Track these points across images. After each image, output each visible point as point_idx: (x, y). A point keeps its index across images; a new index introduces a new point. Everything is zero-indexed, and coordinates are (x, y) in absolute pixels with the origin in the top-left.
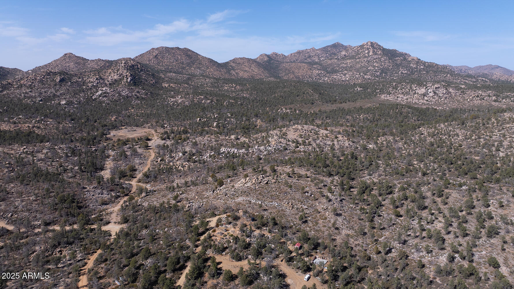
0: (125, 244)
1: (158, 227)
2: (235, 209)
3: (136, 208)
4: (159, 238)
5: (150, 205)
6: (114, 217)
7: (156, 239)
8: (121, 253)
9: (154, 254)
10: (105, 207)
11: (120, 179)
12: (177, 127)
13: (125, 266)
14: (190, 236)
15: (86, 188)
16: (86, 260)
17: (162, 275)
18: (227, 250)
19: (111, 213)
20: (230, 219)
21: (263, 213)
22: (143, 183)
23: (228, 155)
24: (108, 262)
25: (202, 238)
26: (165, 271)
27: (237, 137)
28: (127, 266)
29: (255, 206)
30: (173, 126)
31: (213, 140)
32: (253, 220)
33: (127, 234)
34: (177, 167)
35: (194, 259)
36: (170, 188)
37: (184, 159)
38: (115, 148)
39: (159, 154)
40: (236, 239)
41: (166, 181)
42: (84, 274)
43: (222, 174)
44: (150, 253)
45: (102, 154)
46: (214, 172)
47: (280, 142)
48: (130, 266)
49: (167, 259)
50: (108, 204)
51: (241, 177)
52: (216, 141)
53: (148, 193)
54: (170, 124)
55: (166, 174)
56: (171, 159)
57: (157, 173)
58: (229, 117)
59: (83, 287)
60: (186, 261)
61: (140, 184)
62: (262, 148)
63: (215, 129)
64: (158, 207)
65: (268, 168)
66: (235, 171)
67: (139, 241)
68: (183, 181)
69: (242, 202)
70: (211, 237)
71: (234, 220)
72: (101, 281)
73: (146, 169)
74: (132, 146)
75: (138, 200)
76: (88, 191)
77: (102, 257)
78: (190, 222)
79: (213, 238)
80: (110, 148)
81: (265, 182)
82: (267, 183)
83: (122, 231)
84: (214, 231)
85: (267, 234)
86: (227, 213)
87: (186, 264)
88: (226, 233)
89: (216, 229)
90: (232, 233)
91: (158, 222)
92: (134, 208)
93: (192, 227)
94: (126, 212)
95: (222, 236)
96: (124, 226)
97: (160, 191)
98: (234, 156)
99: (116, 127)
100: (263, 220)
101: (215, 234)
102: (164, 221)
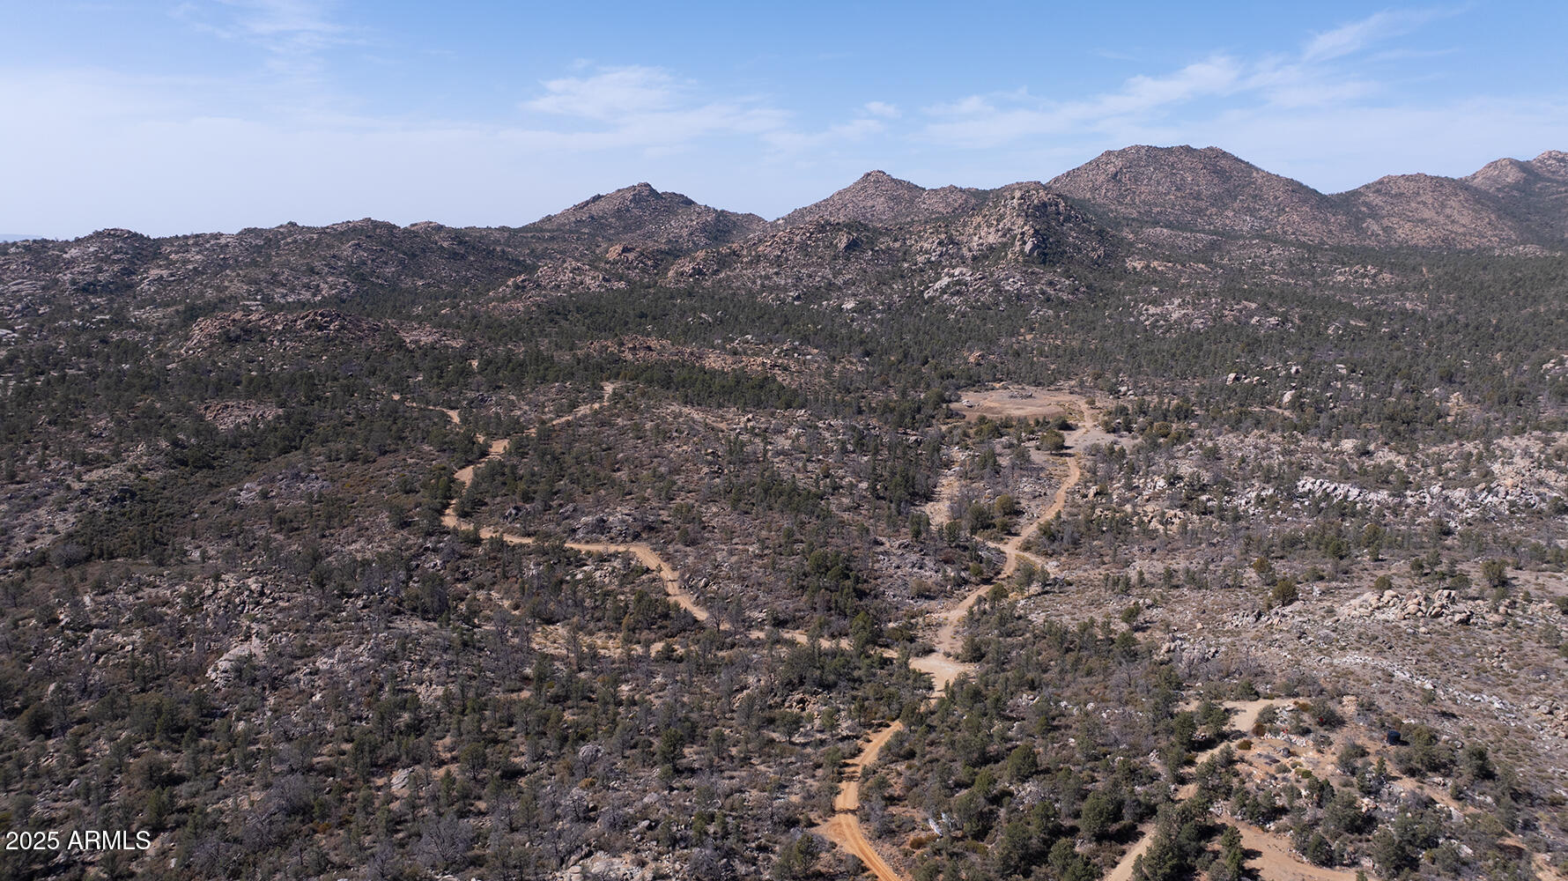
0: (967, 721)
1: (1068, 693)
2: (1329, 687)
3: (1009, 624)
4: (1068, 727)
5: (1052, 623)
6: (948, 639)
7: (1057, 728)
8: (953, 743)
9: (1047, 771)
10: (925, 604)
11: (974, 531)
12: (1160, 395)
13: (960, 785)
14: (1163, 744)
15: (882, 544)
16: (860, 742)
17: (1063, 840)
18: (1285, 820)
19: (939, 625)
20: (1305, 716)
21: (1435, 724)
22: (1037, 553)
23: (1323, 505)
24: (916, 762)
25: (1203, 758)
26: (1073, 831)
27: (1364, 446)
28: (967, 786)
29: (1407, 695)
30: (1145, 393)
31: (1276, 448)
32: (1395, 739)
33: (977, 696)
34: (1146, 519)
35: (1167, 817)
36: (1116, 583)
37: (1171, 498)
38: (969, 442)
39: (1095, 473)
40: (1322, 791)
41: (1106, 559)
42: (851, 778)
43: (1295, 564)
44: (1035, 764)
45: (932, 456)
46: (1267, 553)
47: (1541, 482)
48: (974, 789)
49: (1084, 797)
50: (933, 598)
51: (1364, 584)
52: (1285, 452)
53: (1049, 586)
54: (1136, 386)
55: (1109, 536)
56: (1128, 495)
57: (1083, 529)
58: (1341, 378)
59: (846, 811)
60: (1142, 818)
61: (1027, 555)
62: (1458, 494)
63: (1287, 413)
64: (1074, 634)
65: (1474, 570)
66: (1345, 562)
67: (1008, 724)
68: (1159, 567)
69: (1356, 668)
70: (1235, 762)
71: (1322, 723)
72: (893, 810)
73: (1050, 515)
74: (1015, 442)
75: (1017, 601)
76: (885, 553)
77: (902, 742)
78: (1170, 700)
79: (1239, 767)
80: (956, 439)
81: (1457, 617)
82: (1465, 622)
83: (962, 681)
84: (1247, 746)
85: (1444, 800)
86: (1297, 695)
87: (1141, 828)
88: (1287, 762)
89: (1255, 740)
90: (1307, 767)
91: (1069, 677)
92: (1003, 621)
93: (1172, 716)
94: (981, 629)
95: (1272, 769)
96: (971, 669)
97: (1084, 585)
98: (1345, 510)
99: (979, 382)
100: (1435, 749)
101: (1249, 755)
102: (1086, 680)
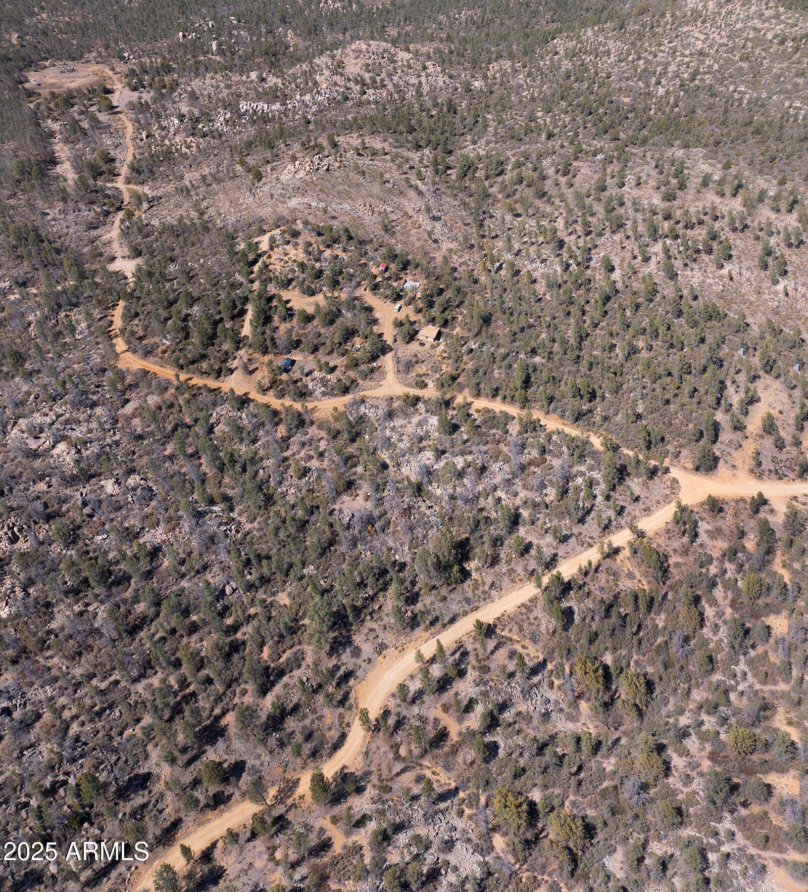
0: (153, 288)
1: (189, 258)
2: (290, 218)
3: (144, 230)
4: (197, 275)
5: (163, 223)
6: (119, 249)
7: (192, 277)
8: (152, 301)
9: (199, 298)
10: (94, 233)
11: (95, 180)
12: (149, 57)
13: (167, 319)
14: (239, 268)
15: (48, 214)
16: (109, 318)
17: (220, 325)
18: (294, 283)
19: (110, 242)
20: (286, 235)
21: (331, 222)
22: (135, 183)
23: (255, 118)
24: (141, 317)
25: (256, 268)
26: (221, 320)
27: (261, 74)
28: (170, 319)
29: (318, 213)
30: (140, 57)
31: (222, 85)
32: (319, 234)
33: (150, 274)
34: (179, 147)
35: (254, 300)
36: (182, 191)
37: (185, 130)
38: (55, 114)
39: (139, 122)
40: (302, 266)
41: (171, 177)
42: (116, 336)
43: (255, 157)
44: (192, 297)
45: (38, 130)
46: (241, 153)
47: (336, 84)
48: (173, 319)
49: (219, 304)
50: (97, 228)
51: (286, 160)
52: (228, 87)
53: (153, 202)
54: (133, 52)
55: (165, 163)
56: (163, 133)
57: (151, 162)
58: (235, 28)
59: (124, 352)
60: (244, 304)
61: (131, 186)
62: (307, 98)
63: (218, 58)
64: (177, 226)
65: (323, 141)
66: (275, 150)
67: (171, 283)
68: (197, 175)
69: (297, 206)
70: (267, 266)
71: (293, 236)
72: (144, 342)
73: (130, 158)
74: (83, 109)
75: (140, 216)
76: (54, 219)
77: (129, 310)
78: (232, 246)
79: (271, 267)
80: (46, 114)
81: (325, 168)
82: (328, 170)
83: (139, 269)
84: (270, 257)
85: (342, 255)
86: (279, 227)
87: (246, 308)
88: (286, 258)
89: (271, 253)
90: (294, 258)
91: (185, 249)
92: (140, 230)
93: (236, 253)
94: (132, 237)
95: (282, 264)
96: (139, 261)
97: (168, 196)
98: (265, 119)
99: (32, 62)
100: (333, 234)
101: (272, 260)
102: (193, 248)
